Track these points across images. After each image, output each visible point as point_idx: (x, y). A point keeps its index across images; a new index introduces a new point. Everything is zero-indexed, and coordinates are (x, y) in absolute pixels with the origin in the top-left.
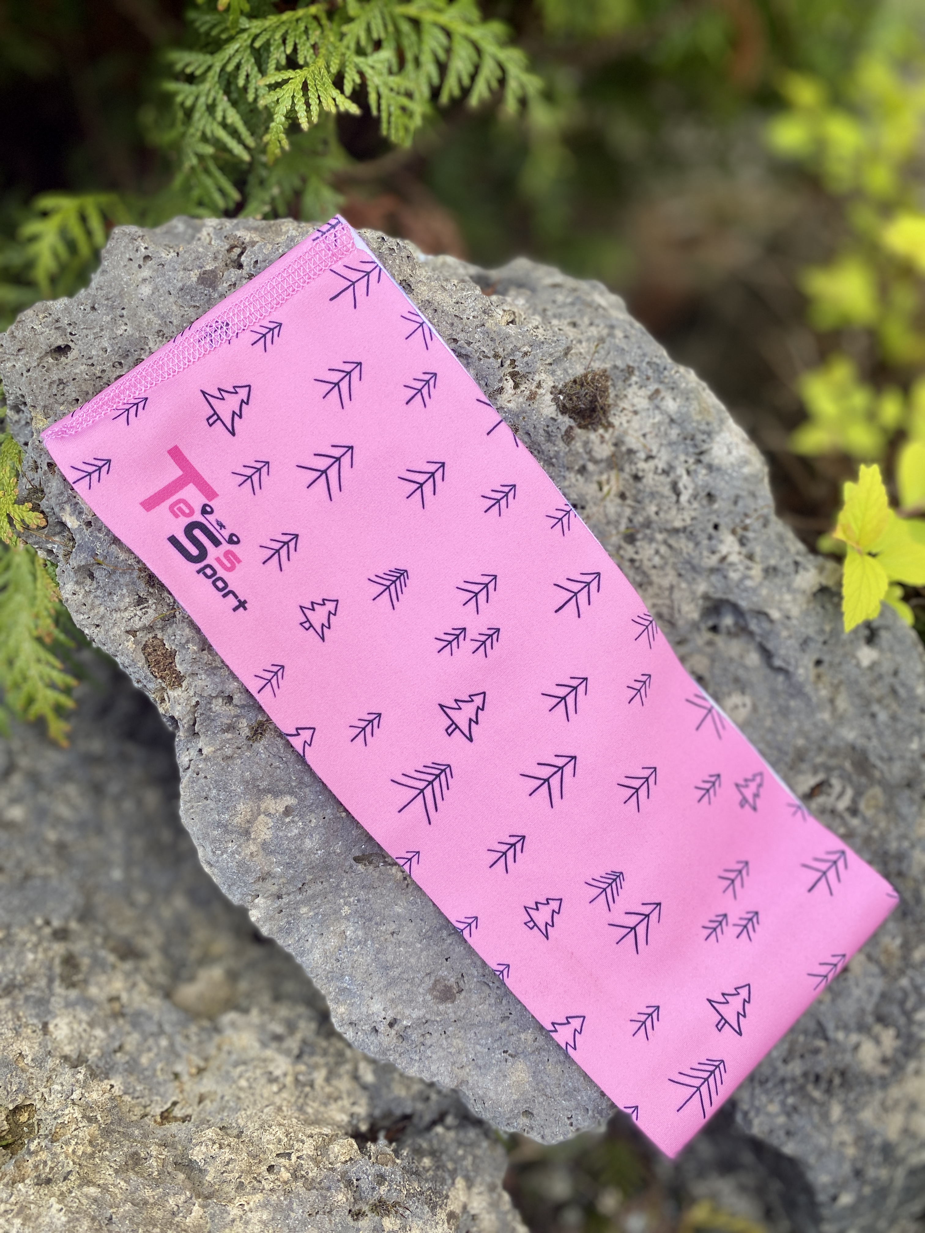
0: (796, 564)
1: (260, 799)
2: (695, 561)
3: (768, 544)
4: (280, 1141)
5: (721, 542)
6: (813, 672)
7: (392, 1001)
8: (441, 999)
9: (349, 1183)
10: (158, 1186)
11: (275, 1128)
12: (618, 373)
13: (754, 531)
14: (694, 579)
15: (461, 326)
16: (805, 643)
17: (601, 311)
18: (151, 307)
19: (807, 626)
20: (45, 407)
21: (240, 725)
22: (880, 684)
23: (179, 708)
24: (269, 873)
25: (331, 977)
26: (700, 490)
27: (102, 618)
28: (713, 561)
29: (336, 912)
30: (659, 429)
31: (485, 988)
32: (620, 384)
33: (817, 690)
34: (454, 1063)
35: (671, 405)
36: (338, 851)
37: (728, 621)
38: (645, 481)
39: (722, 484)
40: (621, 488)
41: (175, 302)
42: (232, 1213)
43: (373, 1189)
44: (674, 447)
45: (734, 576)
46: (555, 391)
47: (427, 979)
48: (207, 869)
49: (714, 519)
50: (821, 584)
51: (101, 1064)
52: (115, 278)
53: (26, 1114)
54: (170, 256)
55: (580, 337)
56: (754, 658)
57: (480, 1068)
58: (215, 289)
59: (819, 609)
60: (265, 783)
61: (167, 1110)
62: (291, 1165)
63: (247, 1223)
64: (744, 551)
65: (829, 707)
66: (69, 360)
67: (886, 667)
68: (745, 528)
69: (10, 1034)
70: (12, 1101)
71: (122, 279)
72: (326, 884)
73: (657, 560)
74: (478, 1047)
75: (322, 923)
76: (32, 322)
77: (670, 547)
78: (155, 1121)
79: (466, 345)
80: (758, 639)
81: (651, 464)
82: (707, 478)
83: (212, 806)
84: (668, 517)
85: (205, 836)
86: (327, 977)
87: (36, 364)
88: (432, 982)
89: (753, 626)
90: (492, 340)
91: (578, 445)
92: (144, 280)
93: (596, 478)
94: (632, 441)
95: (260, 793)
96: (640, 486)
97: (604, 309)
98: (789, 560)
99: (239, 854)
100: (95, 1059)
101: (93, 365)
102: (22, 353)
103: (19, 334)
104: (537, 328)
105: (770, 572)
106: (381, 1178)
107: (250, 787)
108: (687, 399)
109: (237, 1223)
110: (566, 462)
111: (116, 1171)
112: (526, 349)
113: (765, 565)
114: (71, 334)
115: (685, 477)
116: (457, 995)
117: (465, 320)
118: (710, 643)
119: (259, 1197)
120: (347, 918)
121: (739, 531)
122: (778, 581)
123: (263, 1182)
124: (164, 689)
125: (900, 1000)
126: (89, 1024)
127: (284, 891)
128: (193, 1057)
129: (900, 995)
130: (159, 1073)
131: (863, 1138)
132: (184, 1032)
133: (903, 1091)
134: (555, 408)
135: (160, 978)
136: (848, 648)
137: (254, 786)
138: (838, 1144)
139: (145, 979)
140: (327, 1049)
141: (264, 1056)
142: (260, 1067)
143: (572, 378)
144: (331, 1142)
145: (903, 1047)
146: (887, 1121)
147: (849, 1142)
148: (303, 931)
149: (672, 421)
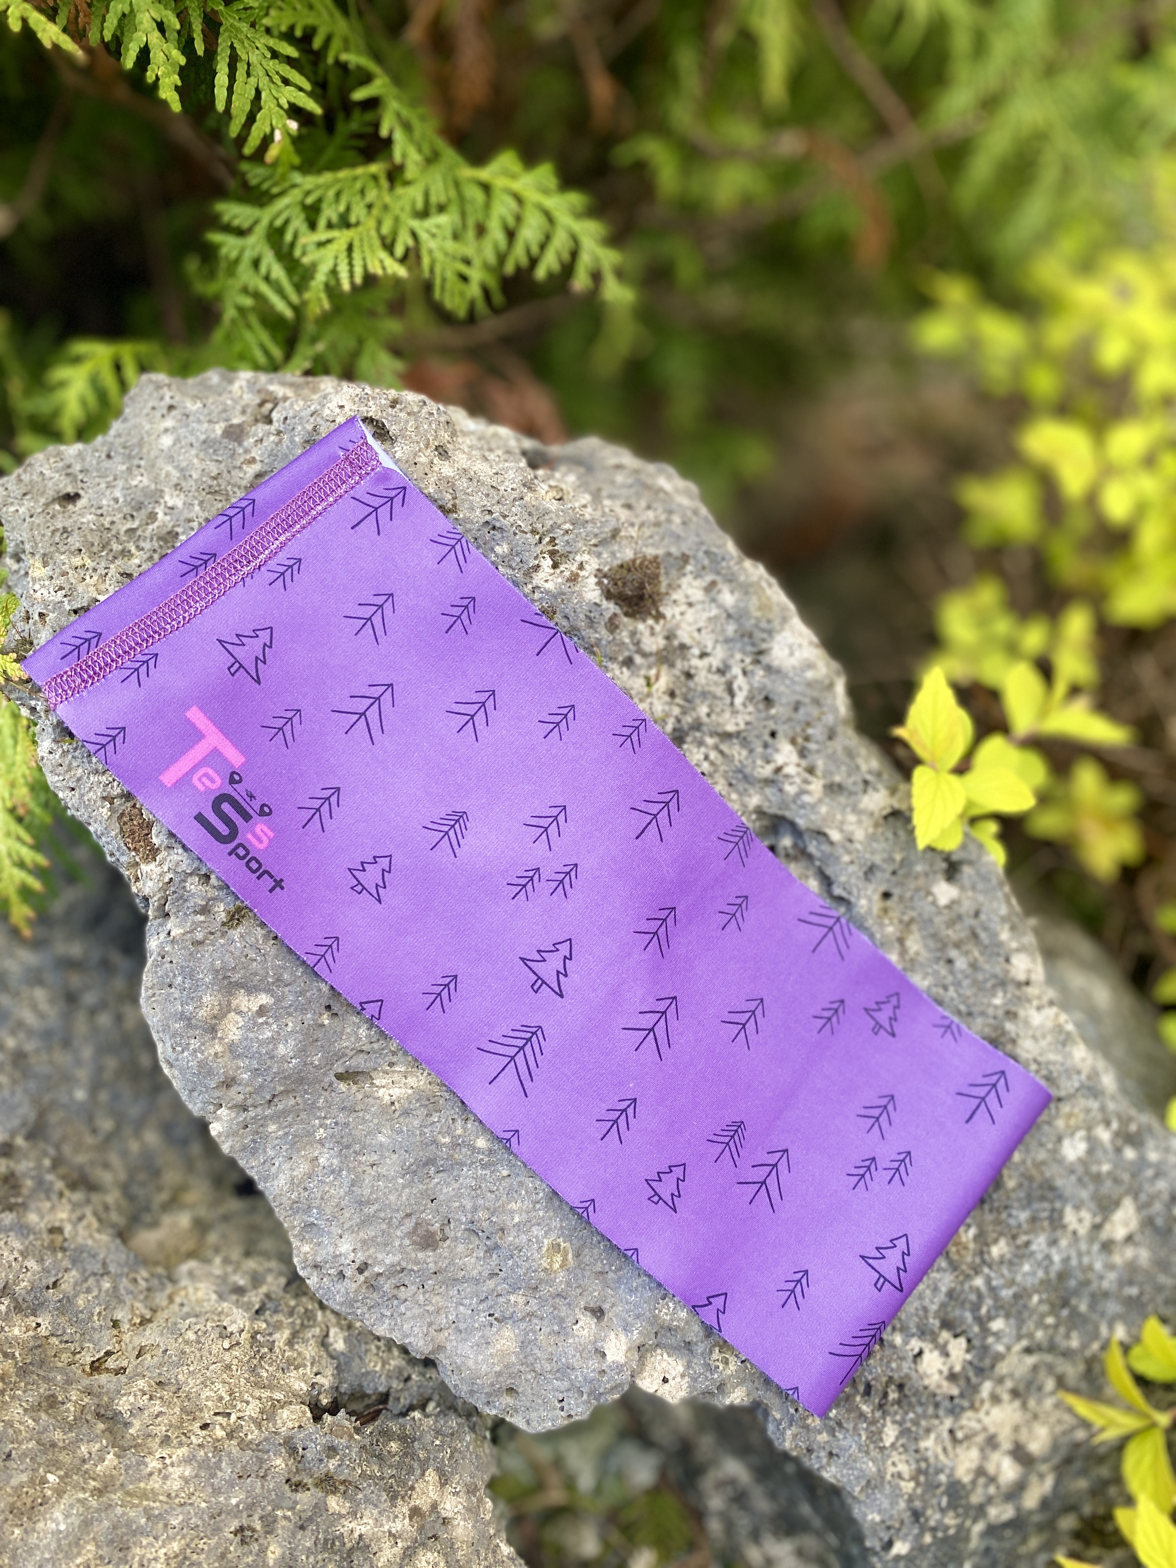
0: (866, 783)
1: (230, 994)
2: (748, 770)
3: (832, 758)
4: (221, 1399)
5: (777, 750)
6: (877, 904)
7: (364, 1242)
8: (420, 1244)
9: (293, 1451)
10: (70, 1430)
11: (218, 1385)
12: (671, 560)
13: (817, 742)
14: (746, 790)
15: (496, 498)
16: (870, 871)
17: (662, 495)
18: (171, 459)
19: (873, 852)
20: (44, 555)
21: (216, 909)
22: (958, 927)
23: (150, 884)
24: (234, 1080)
25: (295, 1207)
26: (756, 693)
27: (79, 780)
28: (767, 771)
29: (310, 1134)
30: (715, 624)
31: (473, 1238)
32: (674, 573)
33: (882, 925)
34: (430, 1324)
36: (317, 1063)
37: (786, 842)
38: (696, 679)
39: (782, 688)
40: (671, 685)
41: (197, 456)
42: (150, 1465)
43: (321, 1461)
44: (731, 645)
45: (790, 789)
46: (600, 574)
47: (407, 1221)
48: (166, 1070)
49: (771, 725)
50: (892, 807)
51: (28, 1298)
52: (135, 426)
54: (196, 407)
55: (633, 520)
56: (812, 886)
57: (460, 1331)
58: (240, 444)
59: (890, 835)
60: (238, 976)
61: (98, 1359)
62: (229, 1425)
63: (166, 1478)
64: (804, 763)
65: (897, 945)
66: (77, 509)
67: (967, 907)
68: (807, 739)
71: (143, 428)
72: (299, 1100)
73: (706, 766)
74: (461, 1308)
75: (292, 1145)
76: (41, 466)
77: (721, 752)
78: (84, 1371)
79: (501, 519)
80: (817, 863)
81: (706, 661)
82: (766, 680)
83: (176, 996)
84: (721, 720)
85: (166, 1028)
86: (291, 1208)
87: (40, 510)
88: (412, 1224)
89: (812, 848)
90: (530, 514)
91: (624, 636)
92: (166, 430)
93: (643, 672)
94: (684, 636)
95: (232, 987)
96: (691, 684)
97: (666, 493)
98: (857, 778)
99: (202, 1053)
100: (24, 1292)
101: (102, 515)
102: (28, 497)
103: (26, 477)
104: (585, 506)
105: (832, 789)
106: (332, 1450)
107: (220, 977)
108: (747, 593)
109: (155, 1477)
110: (608, 651)
111: (26, 1410)
112: (567, 526)
113: (827, 781)
114: (82, 481)
115: (740, 677)
116: (441, 1243)
117: (501, 493)
119: (183, 1451)
120: (321, 1142)
121: (800, 740)
122: (842, 799)
123: (193, 1438)
124: (137, 864)
125: (972, 1303)
126: (21, 1253)
127: (250, 1102)
128: (138, 1305)
129: (973, 1297)
130: (96, 1318)
131: (926, 1473)
132: (132, 1275)
133: (979, 1421)
134: (598, 592)
135: (114, 1217)
136: (921, 881)
137: (225, 978)
138: (893, 1475)
139: (95, 1214)
140: (294, 1308)
141: (220, 1309)
142: (213, 1321)
143: (619, 562)
144: (282, 1407)
145: (976, 1362)
146: (956, 1456)
147: (906, 1476)
148: (271, 1153)
149: (729, 616)
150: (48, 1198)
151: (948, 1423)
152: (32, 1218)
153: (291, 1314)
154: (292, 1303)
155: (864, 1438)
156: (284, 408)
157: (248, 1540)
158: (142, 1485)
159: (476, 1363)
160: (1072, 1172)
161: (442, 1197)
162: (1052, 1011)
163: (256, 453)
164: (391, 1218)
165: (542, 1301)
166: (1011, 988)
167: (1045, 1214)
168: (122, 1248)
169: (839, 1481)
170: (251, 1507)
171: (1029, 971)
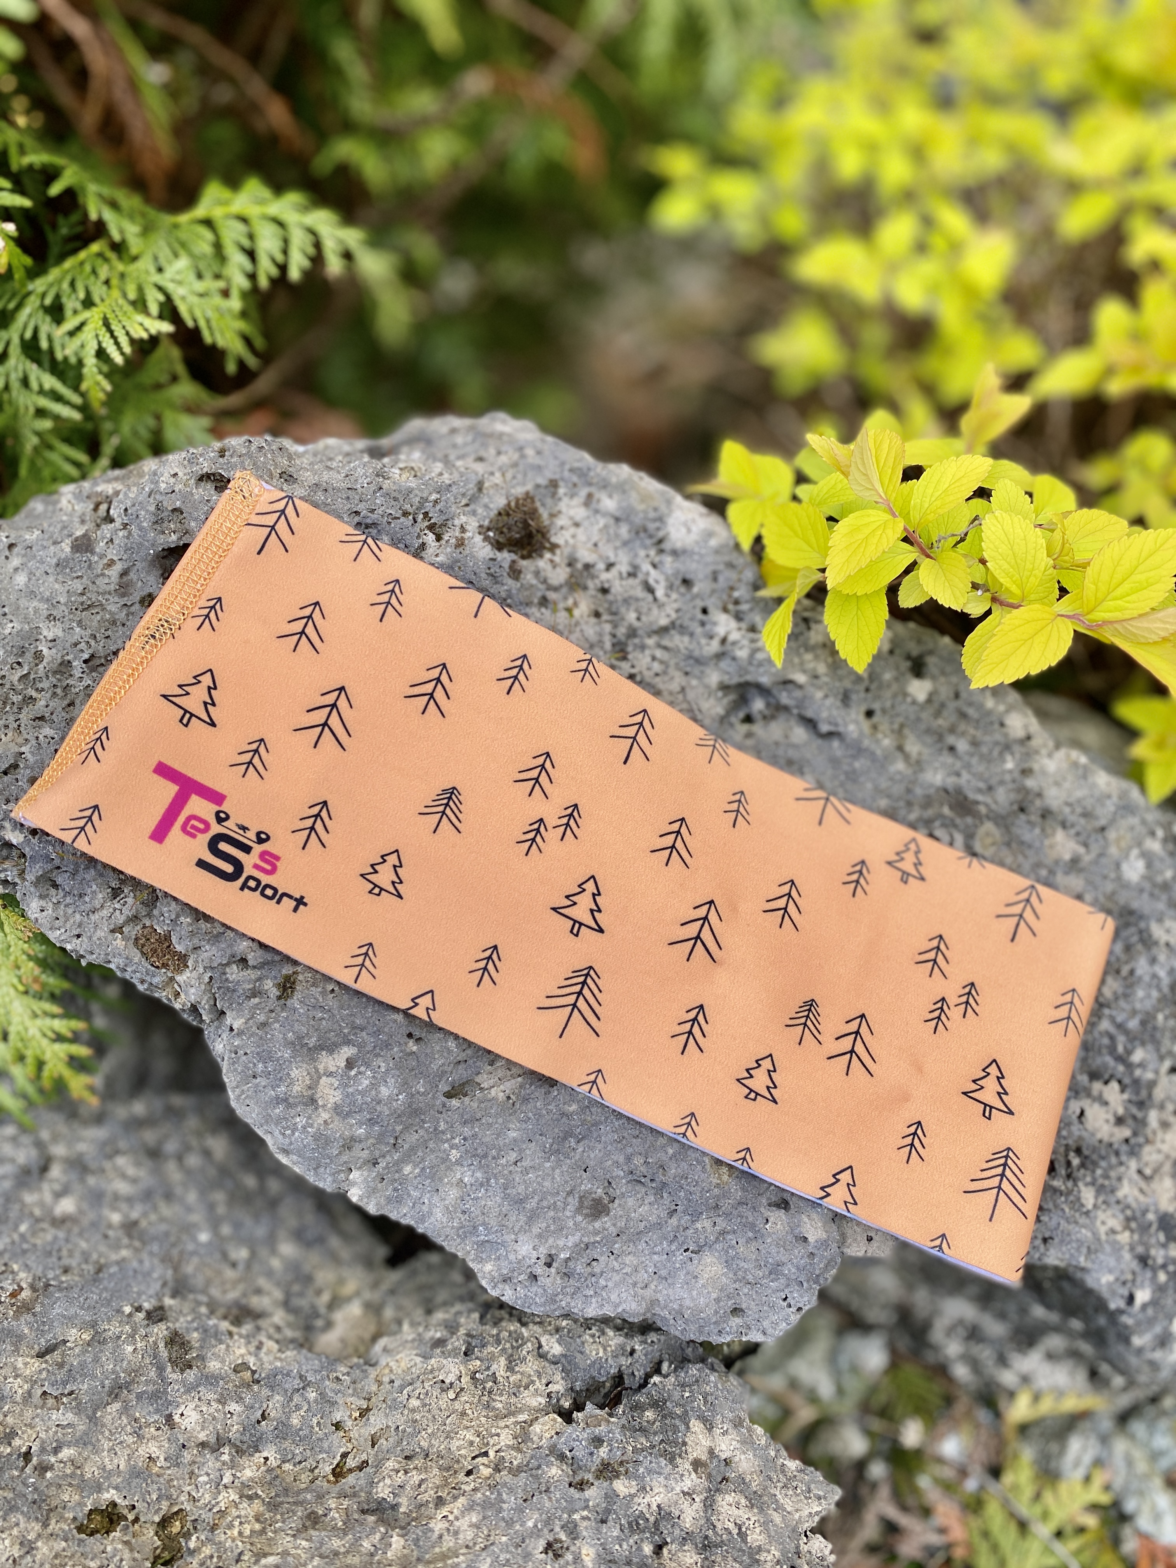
1: (314, 1060)
2: (696, 653)
4: (471, 1443)
5: (715, 624)
6: (866, 725)
7: (540, 1236)
8: (592, 1215)
9: (562, 1457)
10: (345, 1534)
11: (463, 1433)
12: (542, 491)
13: (747, 602)
14: (702, 672)
15: (357, 497)
16: (846, 697)
17: (505, 438)
18: (32, 595)
19: (841, 679)
21: (266, 987)
22: (945, 713)
23: (193, 990)
24: (353, 1139)
25: (463, 1234)
26: (672, 579)
27: (80, 926)
28: (714, 646)
29: (445, 1160)
30: (608, 534)
31: (638, 1187)
32: (549, 501)
33: (878, 741)
34: (635, 1284)
35: (609, 503)
36: (422, 1090)
37: (758, 705)
38: (613, 590)
39: (694, 566)
40: (593, 607)
41: (56, 580)
42: (436, 1529)
43: (592, 1454)
44: (631, 545)
45: (742, 654)
46: (483, 530)
47: (570, 1199)
48: (284, 1160)
49: (700, 604)
51: (245, 1439)
53: (178, 1523)
54: (35, 536)
55: (490, 469)
56: (800, 734)
57: (665, 1279)
58: (93, 552)
60: (314, 1039)
61: (338, 1465)
62: (491, 1462)
63: (456, 1533)
64: (744, 625)
65: (898, 755)
67: (945, 692)
68: (737, 602)
69: (130, 1439)
70: (157, 1512)
72: (421, 1132)
73: (657, 667)
74: (656, 1257)
75: (432, 1177)
77: (665, 648)
78: (328, 1481)
79: (369, 515)
80: (795, 711)
81: (614, 571)
82: (677, 565)
83: (263, 1083)
84: (652, 618)
85: (268, 1119)
86: (459, 1236)
88: (577, 1200)
89: (785, 698)
90: (395, 499)
91: (529, 578)
92: (16, 570)
93: (561, 605)
94: (585, 556)
95: (312, 1053)
96: (610, 597)
97: (509, 435)
99: (311, 1126)
100: (238, 1435)
104: (441, 474)
106: (598, 1441)
107: (298, 1048)
108: (624, 492)
109: (446, 1537)
110: (522, 598)
111: (294, 1536)
112: (434, 497)
115: (653, 572)
116: (610, 1205)
117: (360, 490)
118: (749, 735)
119: (462, 1500)
120: (458, 1163)
121: (731, 607)
123: (463, 1487)
124: (172, 979)
125: (1108, 1047)
126: (219, 1401)
127: (377, 1153)
128: (349, 1400)
129: (1106, 1041)
130: (317, 1429)
131: (1134, 1218)
132: (333, 1375)
133: (1159, 1151)
134: (489, 547)
135: (289, 1333)
136: (895, 687)
137: (302, 1046)
138: (1107, 1234)
139: (270, 1337)
140: (498, 1335)
141: (429, 1367)
142: (429, 1380)
143: (496, 512)
144: (531, 1425)
145: (1134, 1098)
146: (1154, 1192)
147: (1119, 1228)
148: (415, 1194)
149: (617, 520)
150: (221, 1342)
151: (1133, 1165)
152: (214, 1365)
153: (498, 1342)
154: (495, 1332)
155: (1067, 1210)
156: (121, 502)
157: (560, 1552)
158: (437, 1550)
159: (693, 1300)
160: (1141, 891)
161: (592, 1163)
162: (1061, 754)
163: (112, 553)
164: (555, 1203)
165: (727, 1215)
166: (1017, 748)
167: (1135, 939)
168: (309, 1355)
169: (1062, 1260)
170: (548, 1522)
171: (1026, 727)
